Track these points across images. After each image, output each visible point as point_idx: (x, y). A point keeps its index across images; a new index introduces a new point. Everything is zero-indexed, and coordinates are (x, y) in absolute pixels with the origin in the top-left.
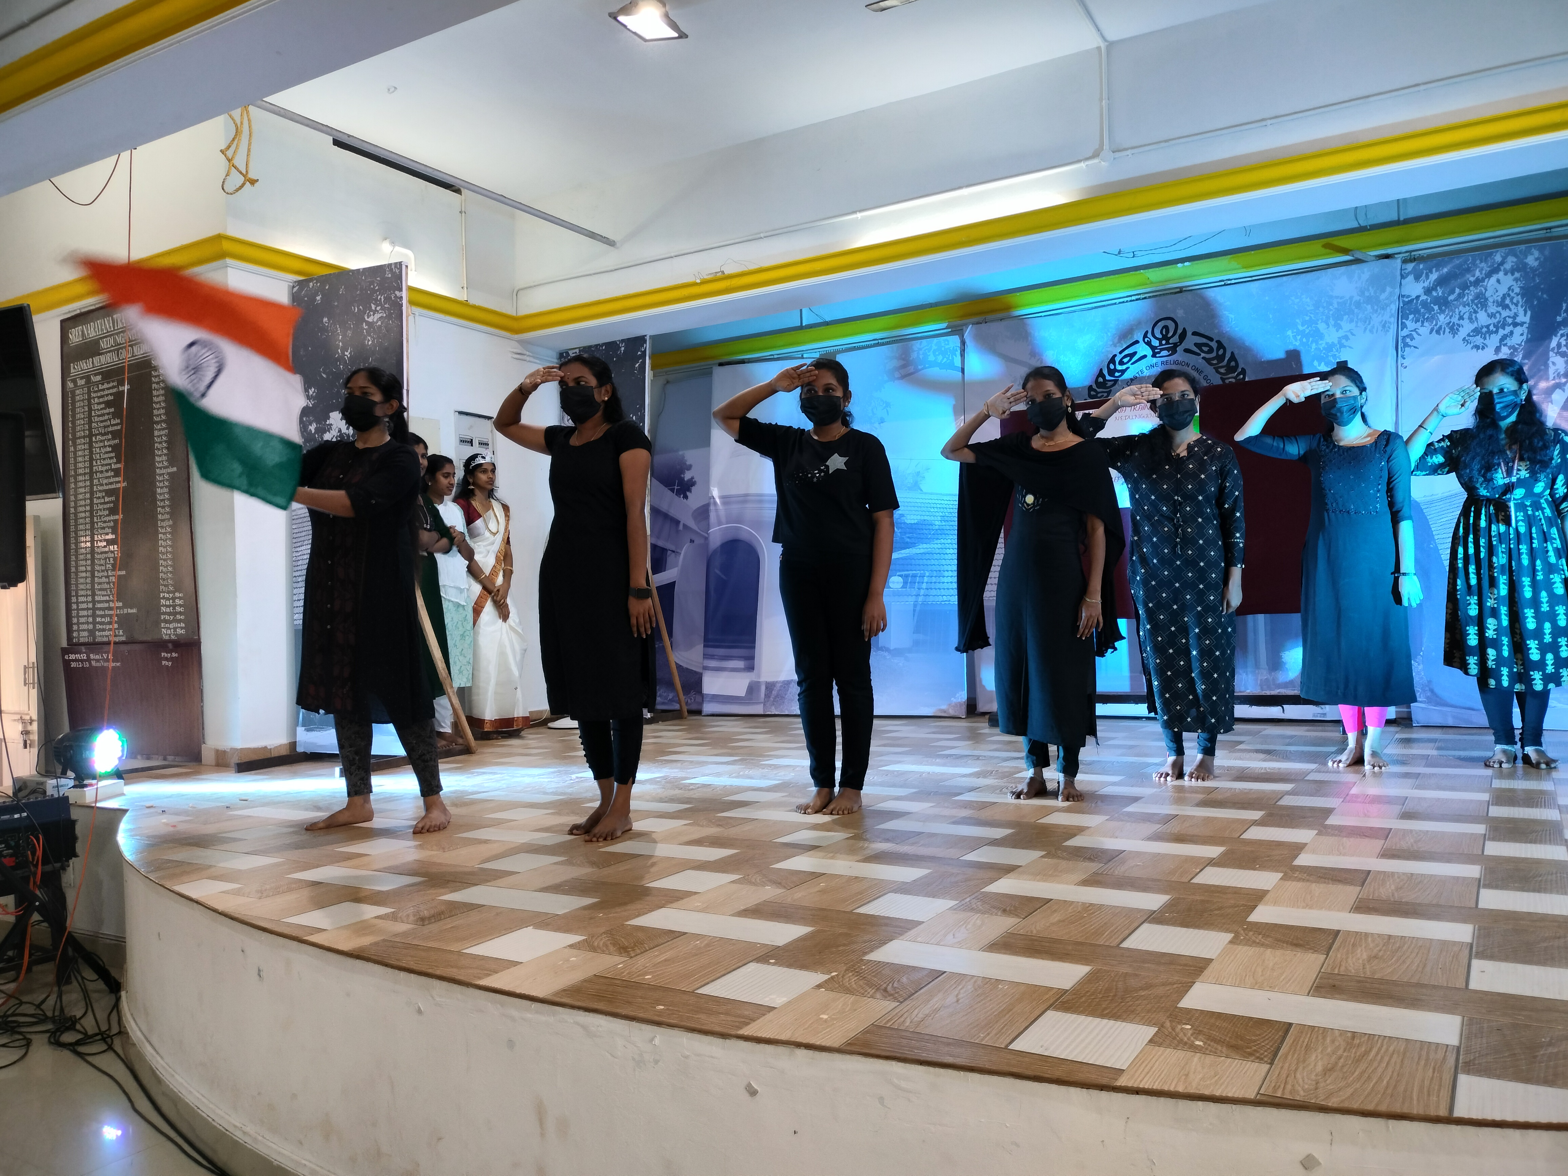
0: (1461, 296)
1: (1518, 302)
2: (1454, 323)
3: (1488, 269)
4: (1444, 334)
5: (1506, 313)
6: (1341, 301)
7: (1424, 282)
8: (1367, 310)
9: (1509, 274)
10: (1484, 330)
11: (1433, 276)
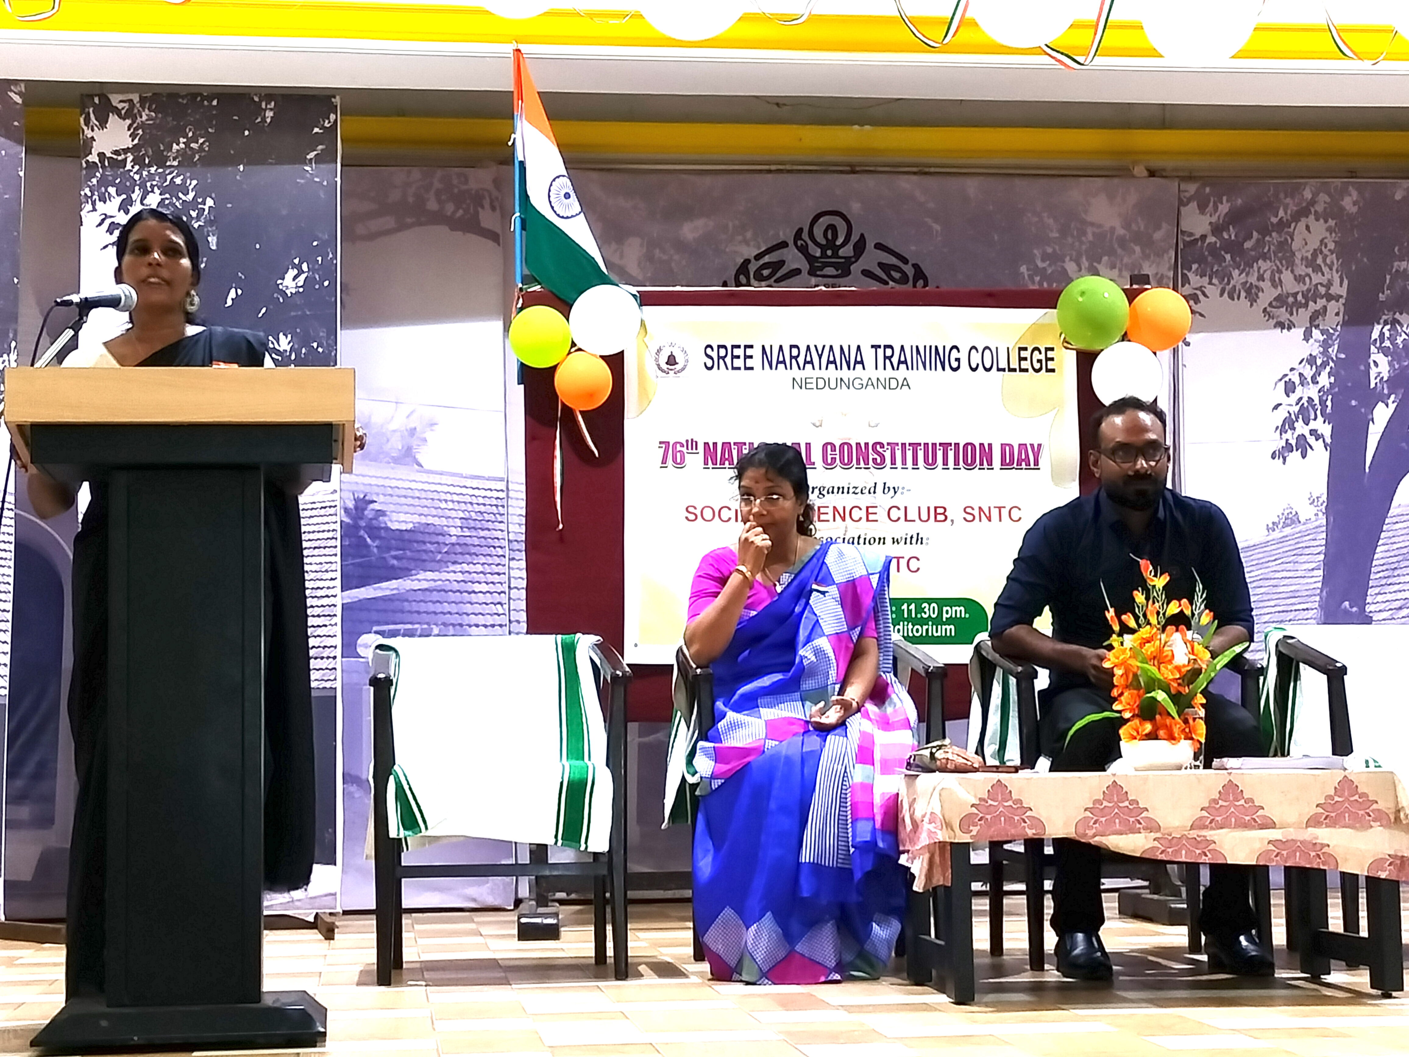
0: (1260, 243)
1: (1332, 263)
2: (1251, 284)
3: (1295, 208)
4: (1238, 298)
5: (1317, 278)
6: (1097, 231)
7: (1211, 216)
8: (1135, 252)
9: (1322, 221)
10: (1291, 300)
11: (1224, 208)
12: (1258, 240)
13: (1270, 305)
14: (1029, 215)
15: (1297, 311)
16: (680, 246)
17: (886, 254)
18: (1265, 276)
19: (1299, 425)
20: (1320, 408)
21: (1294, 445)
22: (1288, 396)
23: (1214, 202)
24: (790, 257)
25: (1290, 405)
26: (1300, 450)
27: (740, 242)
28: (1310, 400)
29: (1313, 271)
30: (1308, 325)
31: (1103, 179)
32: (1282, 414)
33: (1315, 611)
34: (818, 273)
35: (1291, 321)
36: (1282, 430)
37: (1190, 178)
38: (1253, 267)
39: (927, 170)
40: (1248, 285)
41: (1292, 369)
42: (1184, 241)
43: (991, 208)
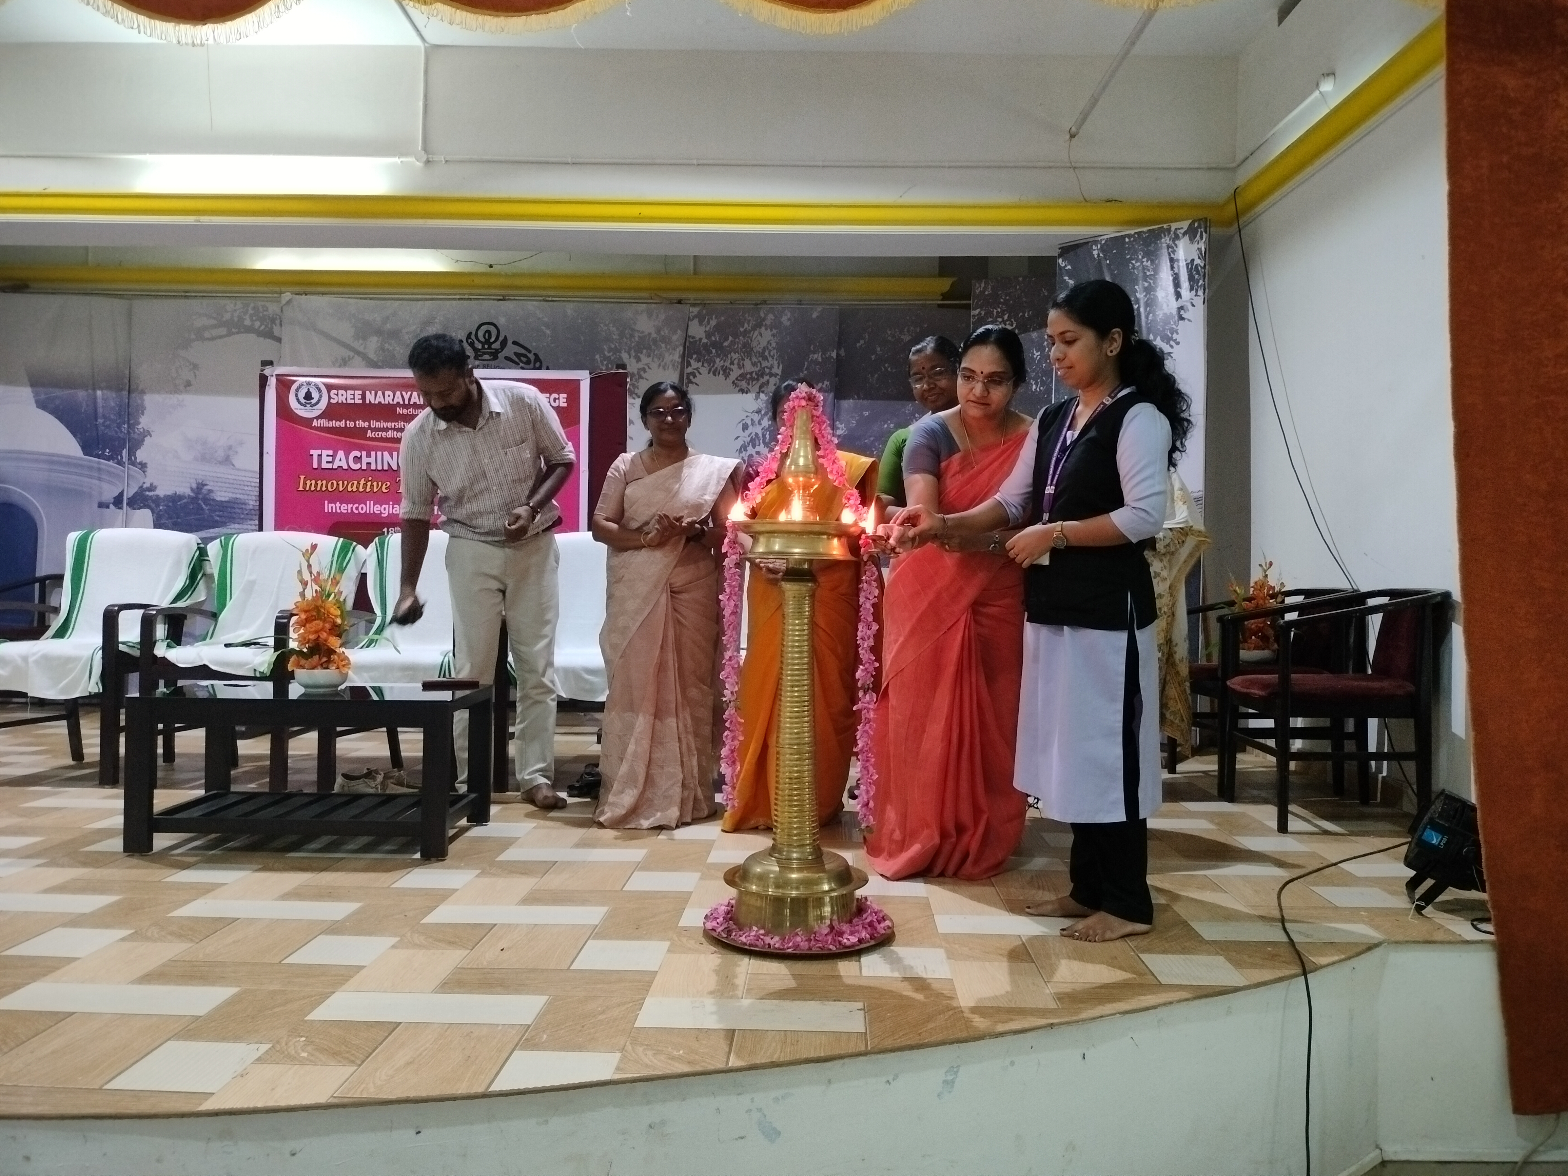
0: (733, 343)
1: (774, 354)
2: (726, 367)
3: (754, 323)
4: (719, 375)
5: (765, 364)
6: (641, 335)
7: (705, 327)
8: (661, 348)
9: (769, 330)
10: (749, 376)
11: (713, 323)
12: (732, 341)
13: (737, 379)
14: (601, 326)
15: (752, 383)
17: (517, 346)
18: (735, 362)
19: (750, 448)
22: (744, 431)
23: (708, 319)
25: (745, 437)
28: (757, 434)
29: (763, 360)
30: (758, 391)
31: (646, 305)
32: (740, 442)
34: (479, 358)
35: (748, 389)
36: (740, 451)
37: (696, 304)
38: (728, 357)
39: (546, 299)
40: (724, 367)
41: (747, 416)
42: (689, 341)
43: (580, 321)
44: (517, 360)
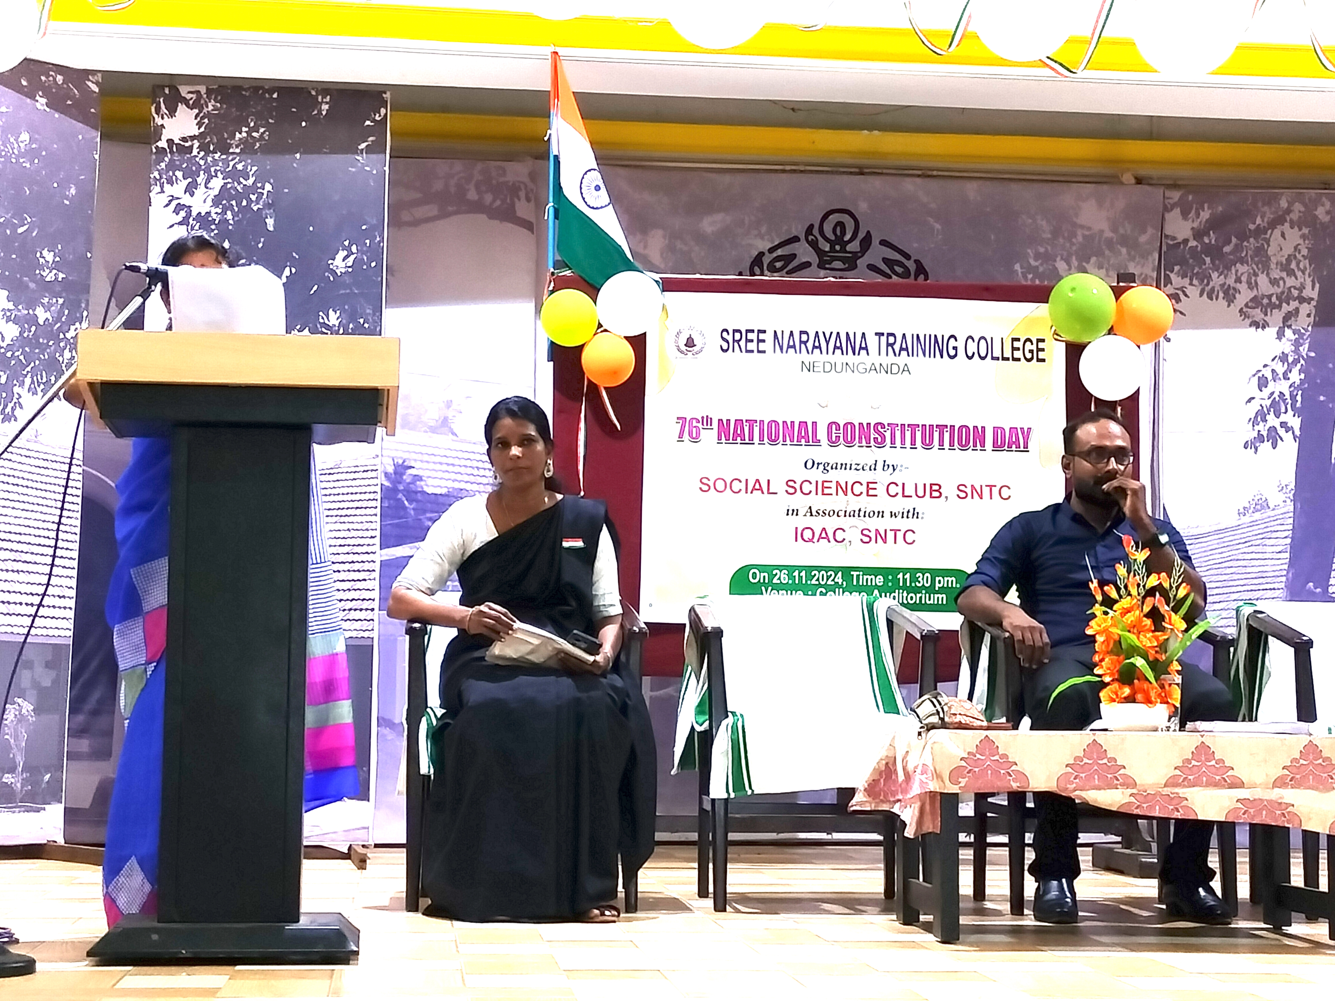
0: (1238, 248)
1: (1305, 268)
2: (1229, 285)
3: (1272, 216)
4: (1217, 299)
5: (1290, 282)
6: (1087, 233)
7: (1193, 221)
8: (1121, 253)
9: (1296, 228)
10: (1265, 301)
11: (1205, 215)
12: (1236, 245)
13: (1246, 305)
14: (1024, 217)
15: (1271, 311)
16: (700, 238)
17: (889, 250)
18: (1242, 278)
19: (1271, 418)
20: (1290, 402)
21: (1265, 436)
22: (1261, 391)
23: (1197, 210)
24: (801, 251)
25: (1262, 399)
26: (1271, 441)
27: (756, 236)
28: (1282, 394)
29: (1288, 275)
30: (1282, 325)
31: (1093, 185)
32: (1254, 407)
33: (1281, 591)
34: (827, 266)
35: (1264, 320)
36: (1255, 423)
37: (1175, 186)
38: (1231, 270)
39: (930, 173)
40: (1226, 287)
41: (1265, 366)
42: (1167, 244)
43: (988, 210)
44: (889, 272)
